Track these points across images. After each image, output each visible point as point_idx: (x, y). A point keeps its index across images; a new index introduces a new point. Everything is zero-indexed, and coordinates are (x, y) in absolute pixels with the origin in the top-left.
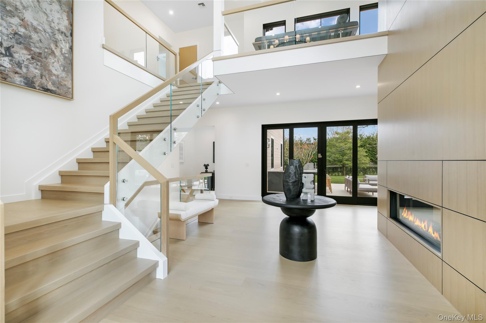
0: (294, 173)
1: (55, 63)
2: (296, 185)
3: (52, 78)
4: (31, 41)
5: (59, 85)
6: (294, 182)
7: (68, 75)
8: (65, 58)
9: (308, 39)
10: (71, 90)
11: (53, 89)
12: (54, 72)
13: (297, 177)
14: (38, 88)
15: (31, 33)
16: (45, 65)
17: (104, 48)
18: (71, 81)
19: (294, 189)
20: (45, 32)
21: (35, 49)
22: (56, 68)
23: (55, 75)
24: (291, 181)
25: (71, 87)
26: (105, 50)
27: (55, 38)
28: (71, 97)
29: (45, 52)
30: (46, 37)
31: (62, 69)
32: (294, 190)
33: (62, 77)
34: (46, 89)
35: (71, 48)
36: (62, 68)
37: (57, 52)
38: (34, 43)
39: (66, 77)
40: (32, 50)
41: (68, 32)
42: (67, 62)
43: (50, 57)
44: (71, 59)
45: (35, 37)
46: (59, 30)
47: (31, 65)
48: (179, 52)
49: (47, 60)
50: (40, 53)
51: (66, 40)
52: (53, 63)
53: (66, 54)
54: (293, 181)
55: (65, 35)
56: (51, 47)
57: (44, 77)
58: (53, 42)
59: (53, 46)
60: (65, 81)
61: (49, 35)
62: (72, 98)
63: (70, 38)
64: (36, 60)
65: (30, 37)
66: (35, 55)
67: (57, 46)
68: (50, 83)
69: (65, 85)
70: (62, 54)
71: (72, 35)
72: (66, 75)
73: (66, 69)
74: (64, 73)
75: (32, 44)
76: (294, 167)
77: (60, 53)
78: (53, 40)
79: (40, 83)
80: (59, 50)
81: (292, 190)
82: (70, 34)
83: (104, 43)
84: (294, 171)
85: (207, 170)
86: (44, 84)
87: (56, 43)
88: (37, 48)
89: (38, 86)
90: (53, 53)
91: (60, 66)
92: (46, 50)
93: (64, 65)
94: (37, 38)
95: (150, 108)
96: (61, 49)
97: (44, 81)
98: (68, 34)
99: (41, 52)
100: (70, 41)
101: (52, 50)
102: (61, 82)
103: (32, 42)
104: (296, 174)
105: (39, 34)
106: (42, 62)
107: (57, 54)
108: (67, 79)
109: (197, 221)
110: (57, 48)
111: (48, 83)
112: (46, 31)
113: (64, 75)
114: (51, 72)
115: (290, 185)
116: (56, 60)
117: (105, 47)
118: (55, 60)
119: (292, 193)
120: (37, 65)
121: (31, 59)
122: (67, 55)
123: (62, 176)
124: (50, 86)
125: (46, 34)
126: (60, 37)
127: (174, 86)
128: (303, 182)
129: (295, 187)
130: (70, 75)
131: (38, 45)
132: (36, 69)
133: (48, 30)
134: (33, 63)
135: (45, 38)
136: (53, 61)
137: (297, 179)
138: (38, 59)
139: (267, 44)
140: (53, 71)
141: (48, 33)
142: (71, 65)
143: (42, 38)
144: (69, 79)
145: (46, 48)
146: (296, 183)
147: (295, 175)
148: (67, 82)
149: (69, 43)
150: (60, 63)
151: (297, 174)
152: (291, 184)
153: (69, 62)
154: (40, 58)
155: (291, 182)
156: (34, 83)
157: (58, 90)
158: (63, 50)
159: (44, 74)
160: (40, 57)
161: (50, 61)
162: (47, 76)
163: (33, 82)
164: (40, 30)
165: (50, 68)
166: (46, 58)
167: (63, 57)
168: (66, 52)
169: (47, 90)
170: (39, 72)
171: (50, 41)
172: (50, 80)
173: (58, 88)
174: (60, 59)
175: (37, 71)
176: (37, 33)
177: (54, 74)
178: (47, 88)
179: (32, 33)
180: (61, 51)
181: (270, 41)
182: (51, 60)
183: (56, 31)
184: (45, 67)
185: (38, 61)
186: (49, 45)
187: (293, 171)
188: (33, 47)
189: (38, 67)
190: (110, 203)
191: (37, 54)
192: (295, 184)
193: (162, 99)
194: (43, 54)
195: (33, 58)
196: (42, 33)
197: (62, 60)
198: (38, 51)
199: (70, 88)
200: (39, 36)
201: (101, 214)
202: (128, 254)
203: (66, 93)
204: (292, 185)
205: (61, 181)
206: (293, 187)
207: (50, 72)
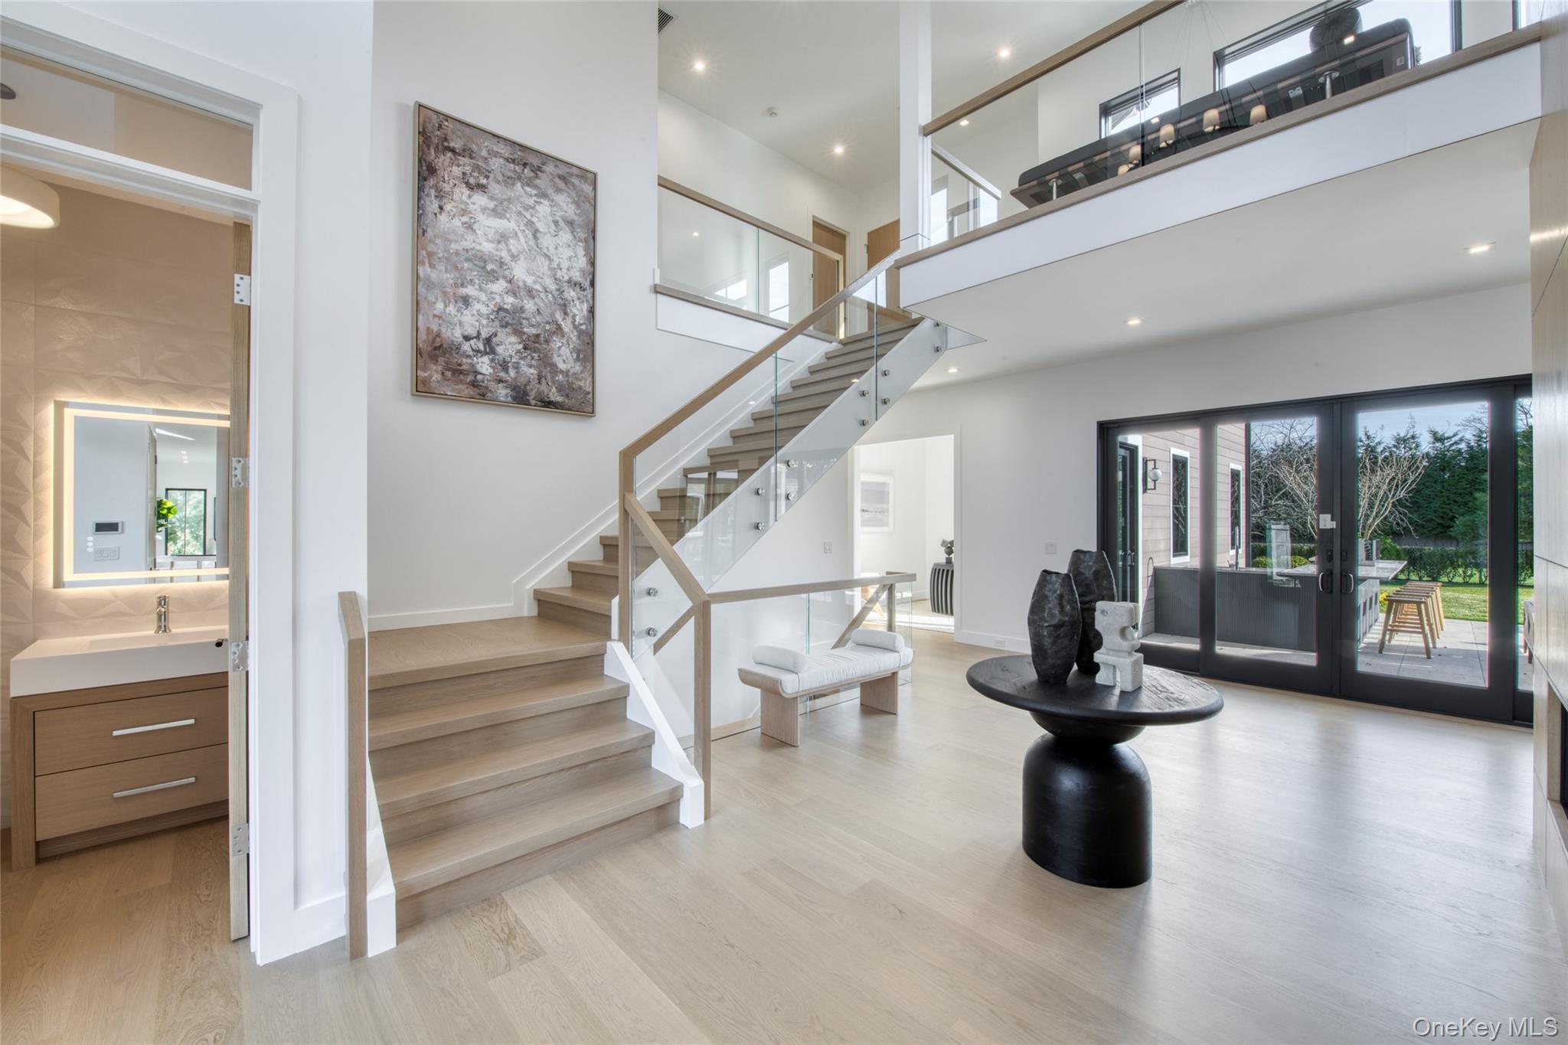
0: (1056, 598)
1: (563, 348)
2: (1062, 635)
3: (557, 378)
4: (524, 316)
5: (568, 390)
6: (1057, 627)
7: (585, 367)
8: (581, 333)
9: (1258, 111)
10: (591, 396)
11: (559, 399)
12: (562, 366)
13: (1069, 611)
14: (533, 402)
15: (523, 301)
16: (546, 356)
17: (657, 292)
18: (590, 379)
19: (1054, 647)
20: (546, 291)
21: (528, 330)
22: (564, 358)
23: (562, 372)
24: (1047, 622)
25: (590, 390)
26: (659, 295)
27: (562, 299)
28: (591, 411)
29: (546, 331)
30: (547, 302)
31: (575, 357)
32: (1055, 652)
33: (575, 374)
34: (547, 402)
35: (592, 311)
36: (575, 355)
37: (567, 327)
38: (527, 319)
39: (581, 372)
40: (524, 333)
41: (586, 280)
42: (583, 341)
43: (555, 339)
44: (591, 333)
45: (530, 306)
46: (569, 281)
47: (522, 362)
48: (867, 243)
49: (548, 345)
50: (538, 336)
51: (581, 297)
52: (559, 348)
53: (581, 325)
54: (1054, 622)
55: (581, 287)
56: (555, 318)
57: (543, 380)
58: (559, 307)
59: (559, 316)
60: (580, 380)
61: (553, 296)
62: (593, 413)
63: (589, 291)
64: (530, 349)
65: (522, 310)
66: (529, 341)
67: (566, 313)
68: (554, 389)
69: (580, 388)
70: (575, 327)
71: (593, 284)
72: (581, 368)
73: (581, 356)
74: (579, 364)
75: (524, 321)
76: (1060, 581)
77: (571, 326)
78: (559, 305)
79: (537, 391)
80: (569, 320)
81: (1049, 652)
82: (589, 283)
83: (658, 281)
84: (1058, 592)
85: (951, 558)
86: (543, 392)
87: (564, 308)
88: (532, 326)
89: (534, 399)
90: (559, 328)
91: (571, 353)
92: (548, 327)
93: (579, 347)
94: (533, 307)
95: (766, 408)
96: (574, 316)
97: (543, 387)
98: (587, 284)
99: (539, 332)
100: (590, 296)
101: (557, 324)
102: (572, 383)
103: (524, 318)
104: (1065, 603)
105: (536, 300)
106: (540, 353)
107: (566, 330)
108: (583, 375)
109: (858, 702)
110: (566, 317)
111: (550, 390)
112: (548, 290)
113: (578, 368)
114: (556, 366)
115: (1043, 636)
116: (565, 341)
117: (658, 290)
118: (563, 343)
119: (1051, 661)
120: (533, 358)
121: (522, 350)
122: (583, 327)
123: (573, 572)
124: (555, 396)
125: (547, 296)
126: (571, 294)
127: (831, 342)
128: (1098, 627)
129: (1060, 641)
130: (589, 366)
131: (534, 320)
132: (530, 366)
133: (550, 286)
134: (526, 357)
135: (546, 305)
136: (560, 344)
137: (1066, 619)
138: (535, 347)
139: (1055, 184)
140: (558, 364)
141: (551, 293)
142: (590, 346)
143: (542, 305)
144: (586, 375)
145: (548, 323)
146: (1062, 629)
147: (1061, 605)
148: (583, 382)
149: (587, 301)
150: (572, 346)
151: (1068, 603)
152: (1045, 633)
153: (586, 341)
154: (537, 345)
155: (1046, 624)
156: (528, 395)
157: (567, 401)
158: (577, 319)
159: (544, 374)
160: (537, 343)
161: (553, 346)
162: (549, 377)
163: (526, 394)
164: (537, 291)
165: (554, 360)
166: (547, 342)
167: (577, 331)
168: (581, 322)
169: (547, 404)
170: (535, 372)
171: (554, 307)
172: (553, 383)
173: (567, 396)
174: (571, 339)
175: (532, 371)
176: (534, 298)
177: (561, 370)
178: (548, 400)
179: (525, 301)
180: (573, 322)
181: (1063, 172)
182: (557, 342)
183: (565, 284)
184: (546, 363)
185: (535, 352)
186: (552, 315)
187: (1055, 591)
188: (525, 326)
189: (534, 362)
190: (619, 640)
191: (532, 339)
192: (1059, 632)
193: (797, 381)
194: (542, 336)
195: (525, 348)
196: (542, 294)
197: (574, 339)
198: (534, 331)
199: (588, 393)
200: (535, 304)
201: (603, 660)
202: (629, 754)
203: (583, 404)
204: (1050, 635)
205: (573, 582)
206: (1054, 643)
207: (554, 366)
